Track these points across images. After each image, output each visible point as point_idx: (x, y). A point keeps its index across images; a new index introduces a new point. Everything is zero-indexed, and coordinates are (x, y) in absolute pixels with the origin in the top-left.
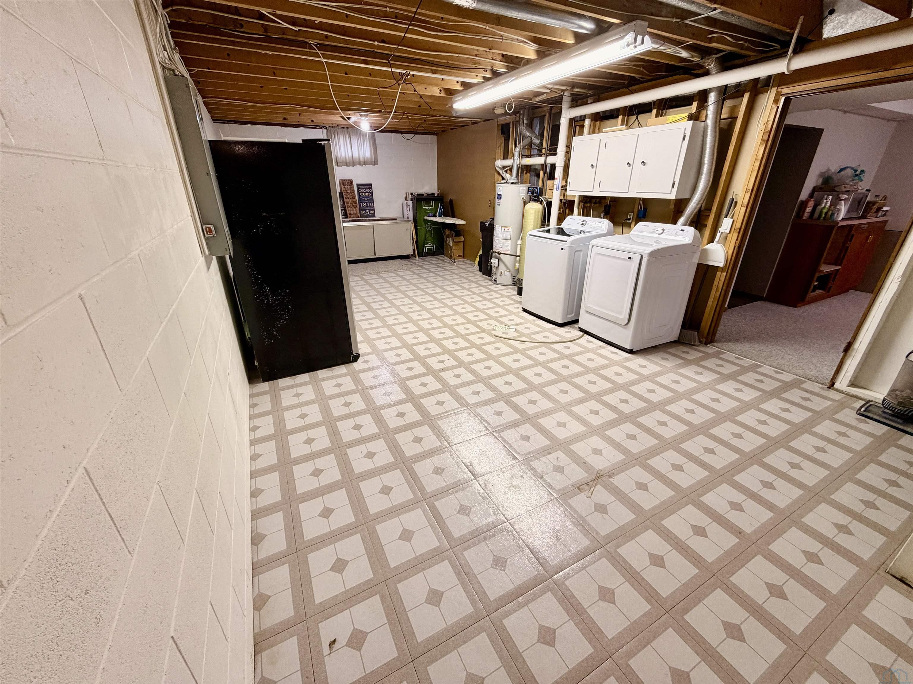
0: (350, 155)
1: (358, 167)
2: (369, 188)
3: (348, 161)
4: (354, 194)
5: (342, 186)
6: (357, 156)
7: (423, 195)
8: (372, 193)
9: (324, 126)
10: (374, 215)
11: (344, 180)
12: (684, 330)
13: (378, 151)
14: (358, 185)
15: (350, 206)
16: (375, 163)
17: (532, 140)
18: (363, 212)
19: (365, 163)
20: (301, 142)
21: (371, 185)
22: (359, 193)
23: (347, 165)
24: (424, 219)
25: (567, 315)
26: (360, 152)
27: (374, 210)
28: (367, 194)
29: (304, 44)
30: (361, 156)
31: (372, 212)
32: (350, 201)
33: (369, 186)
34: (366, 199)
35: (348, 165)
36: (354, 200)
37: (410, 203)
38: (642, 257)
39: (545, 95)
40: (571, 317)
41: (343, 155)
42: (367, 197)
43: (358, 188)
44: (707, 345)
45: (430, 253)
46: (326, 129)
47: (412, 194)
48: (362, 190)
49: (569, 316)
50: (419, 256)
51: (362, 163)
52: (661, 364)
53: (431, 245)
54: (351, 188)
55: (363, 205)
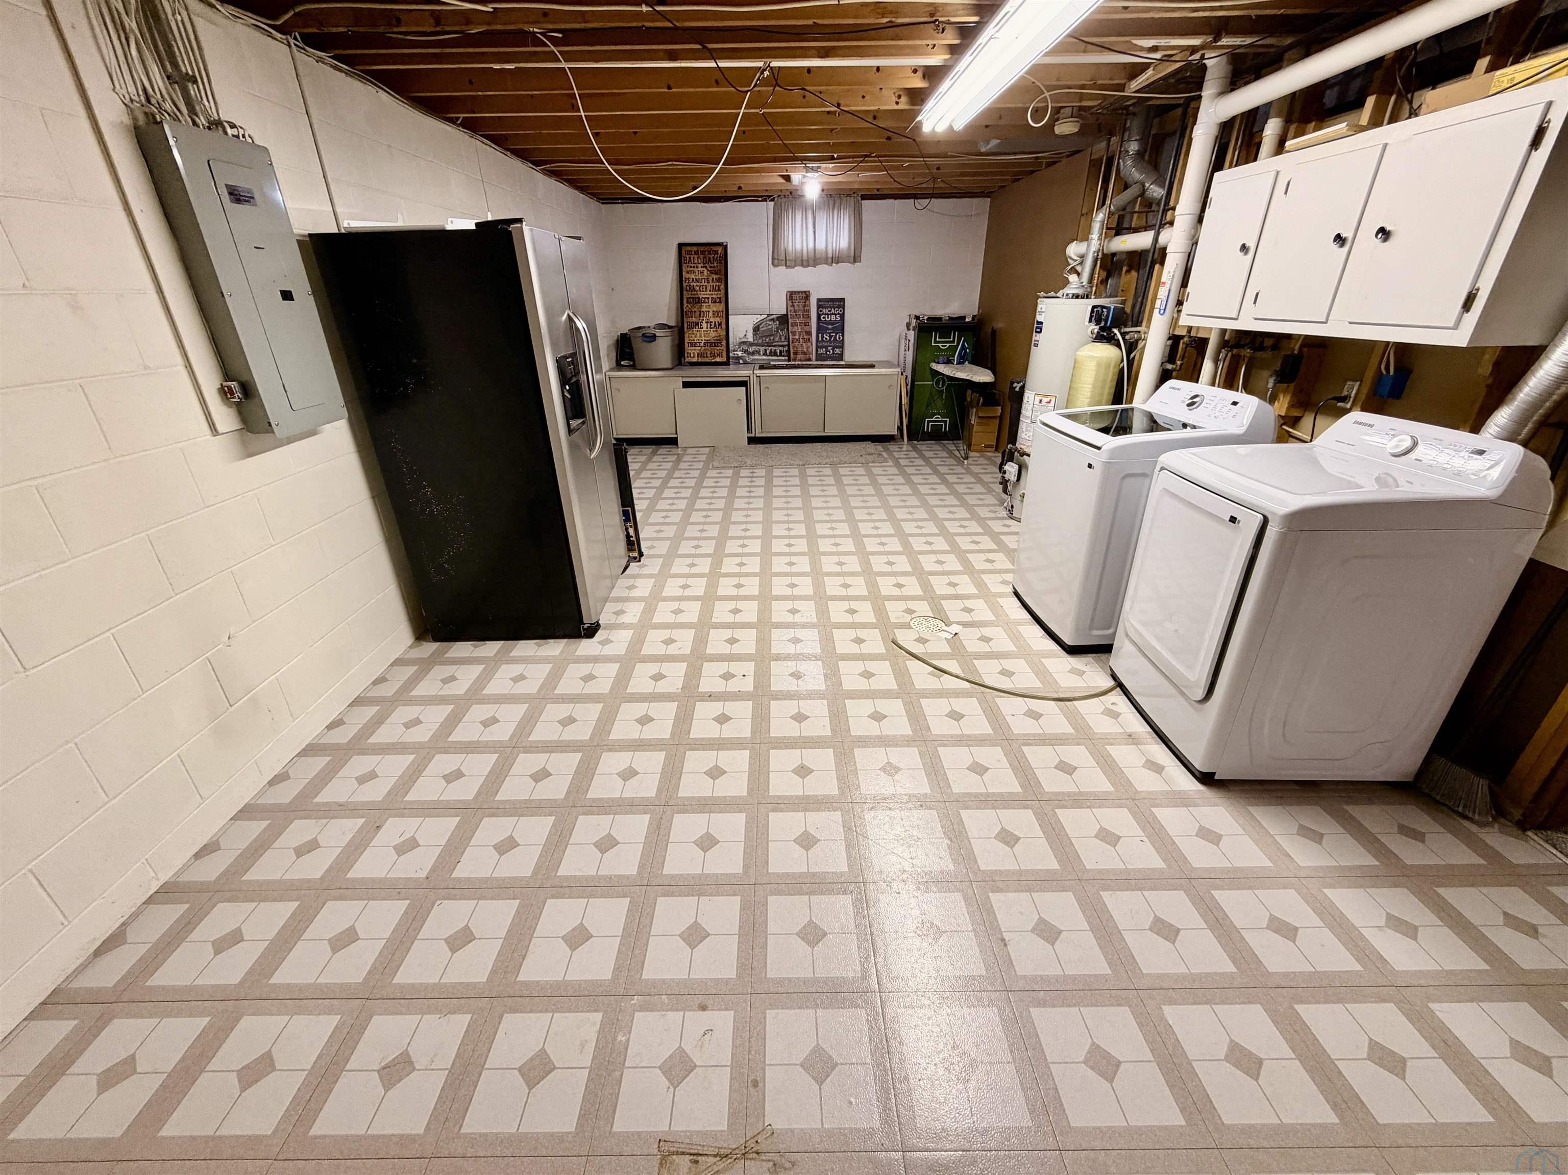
0: (811, 245)
1: (824, 268)
2: (839, 307)
3: (805, 258)
4: (809, 317)
5: (790, 302)
6: (823, 246)
7: (940, 319)
8: (842, 316)
9: (769, 197)
10: (841, 357)
11: (795, 292)
12: (1441, 762)
13: (865, 236)
14: (819, 300)
15: (798, 340)
16: (856, 259)
17: (1144, 190)
18: (822, 351)
19: (836, 259)
20: (474, 228)
21: (843, 300)
22: (819, 316)
23: (802, 265)
24: (932, 370)
25: (1091, 628)
26: (830, 240)
27: (842, 347)
28: (833, 317)
29: (523, 38)
30: (830, 248)
31: (838, 351)
32: (798, 329)
33: (839, 303)
34: (830, 327)
35: (805, 264)
36: (807, 329)
37: (912, 335)
38: (1266, 521)
39: (1150, 72)
40: (1095, 637)
41: (798, 246)
42: (831, 323)
43: (819, 306)
44: (1524, 830)
45: (937, 435)
46: (773, 200)
47: (917, 318)
48: (824, 311)
49: (1095, 633)
50: (910, 439)
51: (830, 260)
52: (1280, 848)
53: (937, 420)
54: (805, 306)
55: (823, 337)
